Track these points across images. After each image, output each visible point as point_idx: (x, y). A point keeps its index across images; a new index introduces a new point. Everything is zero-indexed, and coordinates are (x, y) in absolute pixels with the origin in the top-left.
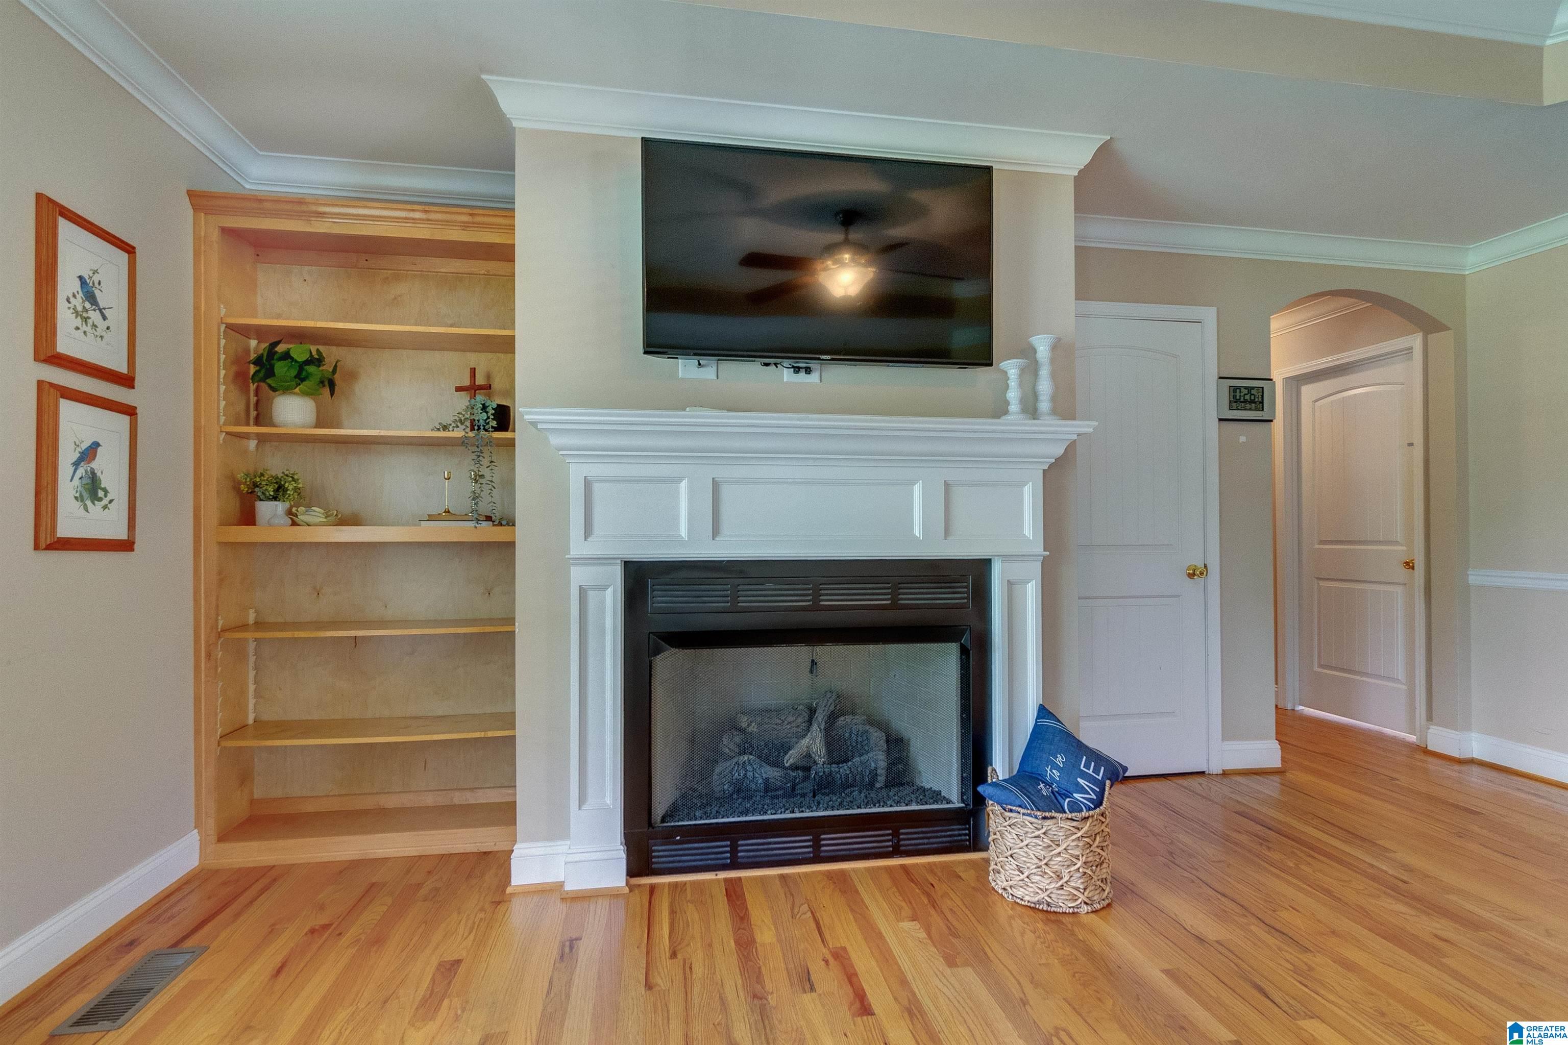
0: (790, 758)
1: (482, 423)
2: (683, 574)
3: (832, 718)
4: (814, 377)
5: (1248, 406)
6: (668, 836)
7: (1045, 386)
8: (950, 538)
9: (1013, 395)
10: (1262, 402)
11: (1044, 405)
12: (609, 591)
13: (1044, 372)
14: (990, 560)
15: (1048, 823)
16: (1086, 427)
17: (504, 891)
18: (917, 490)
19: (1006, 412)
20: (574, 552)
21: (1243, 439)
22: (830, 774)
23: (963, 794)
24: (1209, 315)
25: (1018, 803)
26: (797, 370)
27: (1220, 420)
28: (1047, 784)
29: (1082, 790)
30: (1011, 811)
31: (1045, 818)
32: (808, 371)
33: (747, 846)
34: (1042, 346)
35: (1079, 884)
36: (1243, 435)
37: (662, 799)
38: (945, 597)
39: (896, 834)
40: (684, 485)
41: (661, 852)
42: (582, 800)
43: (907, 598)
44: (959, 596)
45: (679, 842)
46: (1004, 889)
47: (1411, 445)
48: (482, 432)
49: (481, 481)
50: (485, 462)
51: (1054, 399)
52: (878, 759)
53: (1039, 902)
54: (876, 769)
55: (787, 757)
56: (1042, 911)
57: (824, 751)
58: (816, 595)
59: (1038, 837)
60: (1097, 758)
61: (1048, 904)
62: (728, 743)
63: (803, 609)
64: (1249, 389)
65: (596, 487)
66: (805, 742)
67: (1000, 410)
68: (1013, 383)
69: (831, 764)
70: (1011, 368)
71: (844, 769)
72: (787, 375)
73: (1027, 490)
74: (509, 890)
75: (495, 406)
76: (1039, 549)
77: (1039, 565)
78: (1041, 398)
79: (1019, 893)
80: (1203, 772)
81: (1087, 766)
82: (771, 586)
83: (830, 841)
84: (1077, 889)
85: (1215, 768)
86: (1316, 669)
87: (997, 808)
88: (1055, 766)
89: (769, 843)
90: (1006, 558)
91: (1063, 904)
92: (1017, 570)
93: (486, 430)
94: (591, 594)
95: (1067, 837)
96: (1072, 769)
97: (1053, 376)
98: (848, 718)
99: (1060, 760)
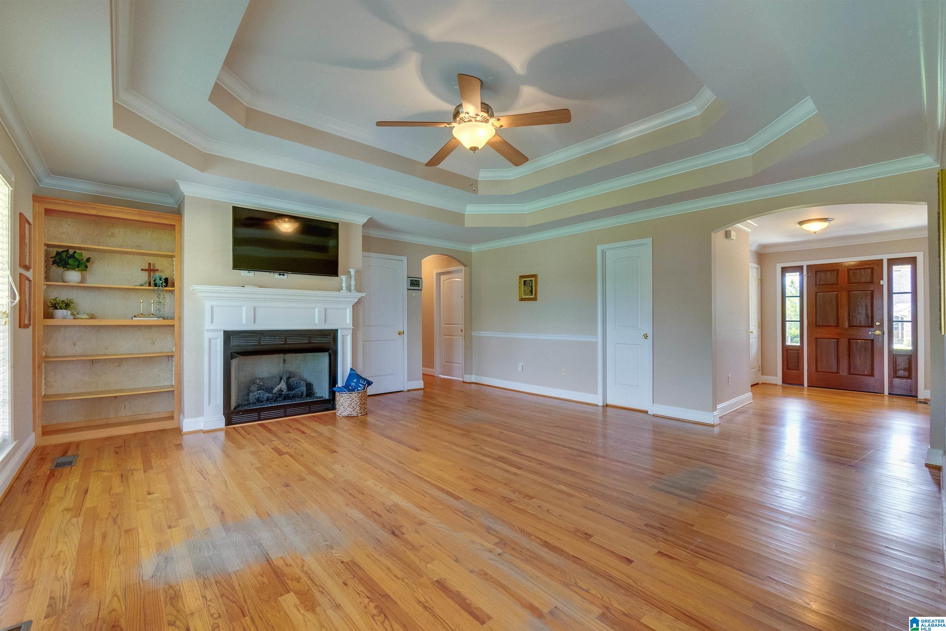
0: (275, 391)
1: (160, 284)
2: (242, 334)
3: (288, 378)
4: (285, 277)
5: (415, 285)
6: (237, 413)
7: (353, 283)
8: (326, 324)
9: (344, 285)
10: (419, 285)
11: (353, 288)
12: (219, 340)
13: (353, 279)
14: (337, 330)
15: (351, 394)
16: (363, 294)
17: (181, 433)
18: (317, 310)
19: (342, 289)
20: (207, 327)
21: (414, 295)
22: (288, 394)
23: (329, 396)
24: (405, 259)
25: (343, 391)
26: (280, 275)
27: (408, 289)
28: (351, 387)
29: (360, 387)
30: (342, 393)
31: (350, 393)
32: (283, 275)
33: (263, 414)
34: (352, 272)
35: (358, 408)
36: (414, 293)
37: (233, 404)
38: (325, 340)
39: (310, 407)
40: (244, 308)
41: (235, 418)
42: (209, 403)
43: (314, 340)
44: (330, 339)
45: (241, 415)
46: (340, 414)
47: (462, 297)
48: (160, 288)
49: (160, 304)
50: (162, 298)
51: (356, 286)
52: (304, 389)
53: (348, 415)
54: (303, 392)
55: (274, 390)
56: (350, 417)
57: (286, 388)
58: (286, 340)
59: (348, 398)
60: (365, 379)
61: (351, 415)
62: (254, 388)
63: (282, 344)
64: (416, 281)
65: (215, 308)
66: (279, 386)
67: (340, 289)
68: (344, 282)
69: (288, 391)
70: (344, 278)
71: (293, 392)
72: (277, 276)
73: (348, 310)
74: (182, 433)
75: (164, 278)
76: (351, 326)
77: (351, 330)
78: (352, 286)
79: (343, 414)
80: (402, 391)
81: (362, 381)
82: (268, 338)
83: (289, 411)
84: (358, 410)
85: (406, 389)
86: (444, 363)
87: (338, 394)
88: (354, 382)
89: (271, 413)
90: (342, 329)
91: (355, 414)
92: (345, 332)
93: (162, 287)
94: (212, 341)
95: (356, 397)
96: (358, 382)
97: (355, 280)
98: (293, 379)
99: (355, 381)
